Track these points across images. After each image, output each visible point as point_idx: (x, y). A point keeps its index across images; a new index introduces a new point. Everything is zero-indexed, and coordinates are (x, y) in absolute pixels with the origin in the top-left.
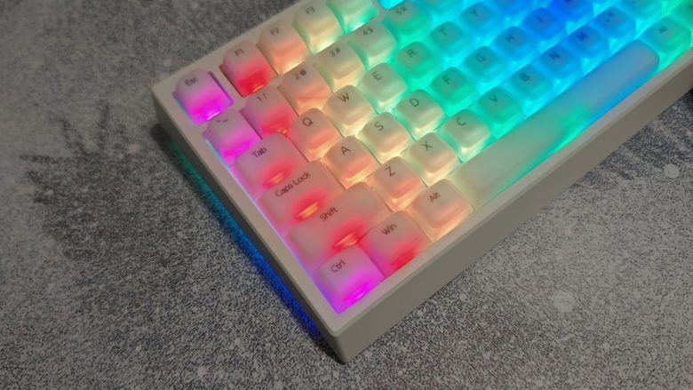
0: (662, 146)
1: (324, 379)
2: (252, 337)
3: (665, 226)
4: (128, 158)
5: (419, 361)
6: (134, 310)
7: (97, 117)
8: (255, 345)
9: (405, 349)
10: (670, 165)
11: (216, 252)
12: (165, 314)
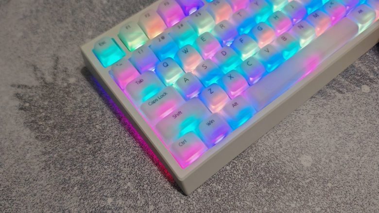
0: (360, 75)
1: (176, 204)
2: (137, 181)
3: (362, 119)
4: (69, 85)
5: (227, 194)
6: (73, 167)
7: (52, 63)
8: (139, 186)
9: (220, 188)
10: (365, 86)
11: (117, 136)
12: (90, 169)
